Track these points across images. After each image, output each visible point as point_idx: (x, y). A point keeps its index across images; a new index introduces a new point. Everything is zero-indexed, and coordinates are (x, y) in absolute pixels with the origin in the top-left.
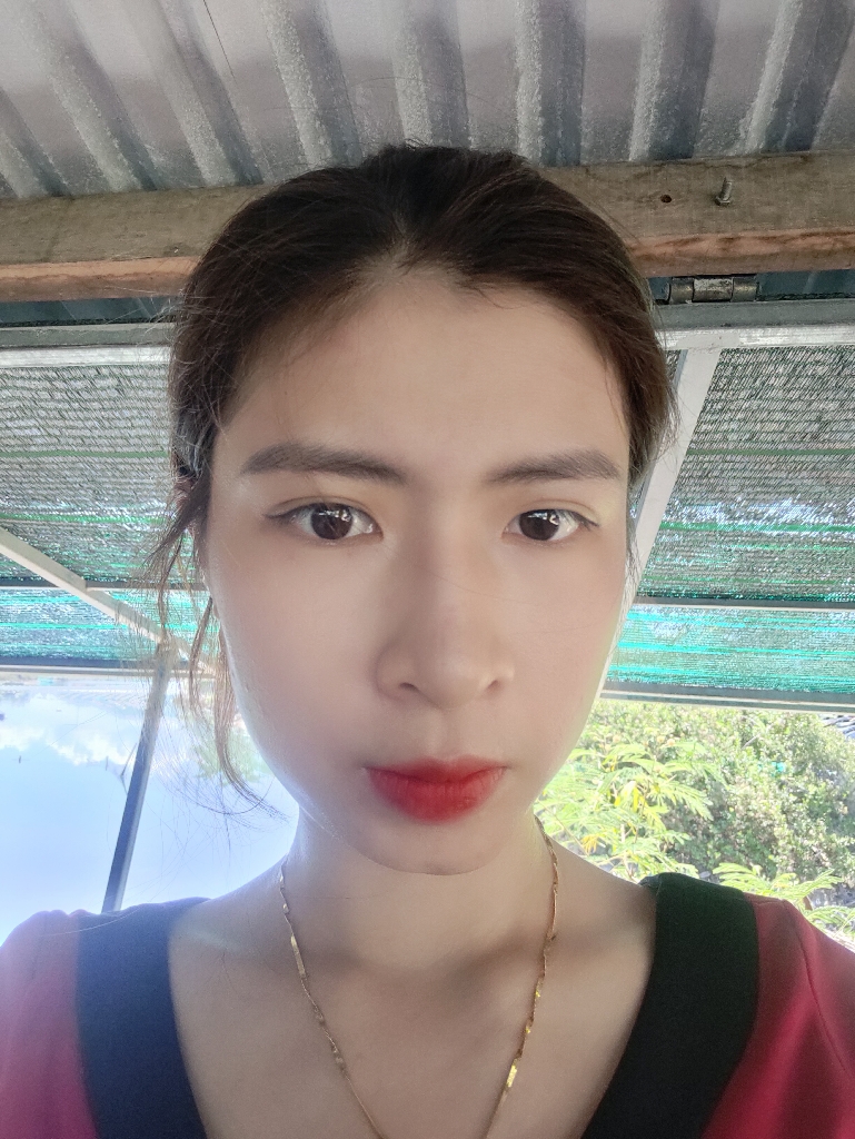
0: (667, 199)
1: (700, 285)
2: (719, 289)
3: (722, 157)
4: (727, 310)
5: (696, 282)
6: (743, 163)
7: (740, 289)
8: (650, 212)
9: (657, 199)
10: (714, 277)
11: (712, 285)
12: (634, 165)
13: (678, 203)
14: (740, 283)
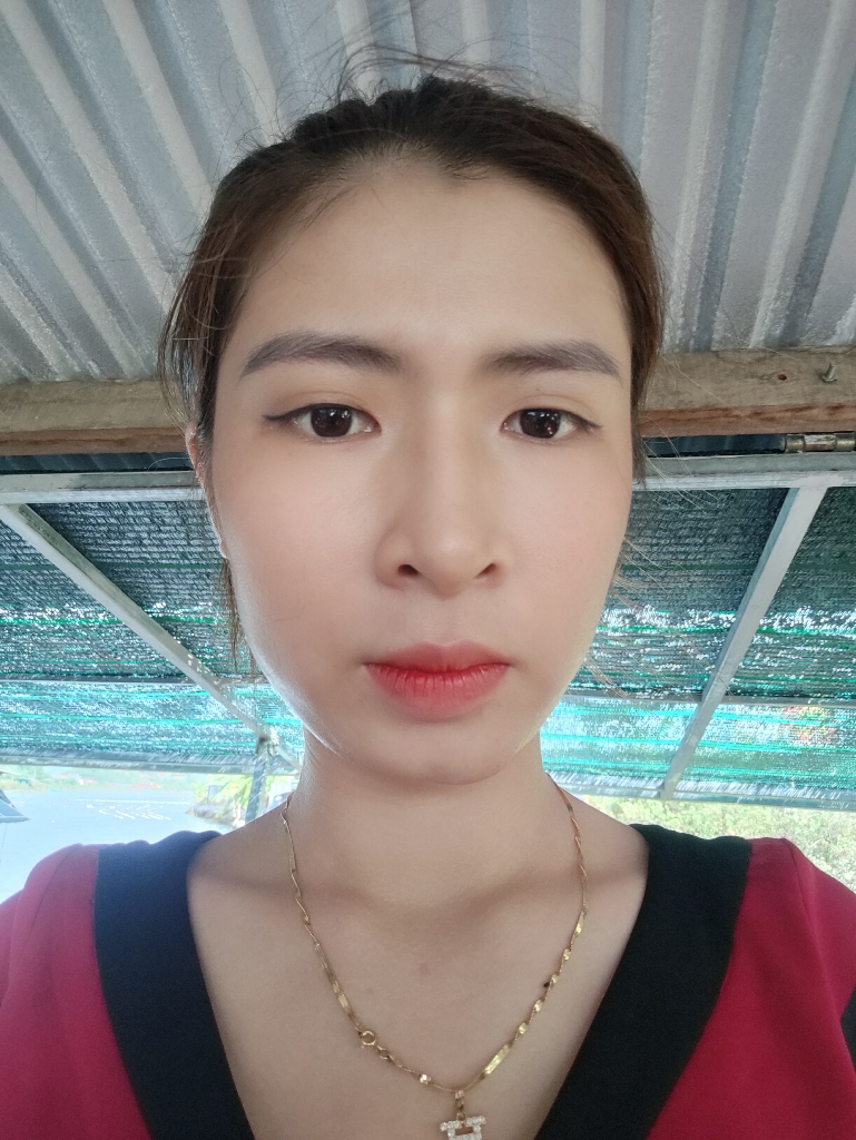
0: (783, 378)
1: (810, 440)
2: (825, 443)
3: (822, 346)
4: (831, 459)
5: (806, 437)
6: (839, 350)
7: (843, 443)
8: (772, 387)
9: (775, 378)
10: (821, 433)
11: (819, 440)
12: (754, 351)
13: (792, 381)
14: (841, 438)
